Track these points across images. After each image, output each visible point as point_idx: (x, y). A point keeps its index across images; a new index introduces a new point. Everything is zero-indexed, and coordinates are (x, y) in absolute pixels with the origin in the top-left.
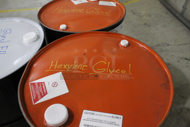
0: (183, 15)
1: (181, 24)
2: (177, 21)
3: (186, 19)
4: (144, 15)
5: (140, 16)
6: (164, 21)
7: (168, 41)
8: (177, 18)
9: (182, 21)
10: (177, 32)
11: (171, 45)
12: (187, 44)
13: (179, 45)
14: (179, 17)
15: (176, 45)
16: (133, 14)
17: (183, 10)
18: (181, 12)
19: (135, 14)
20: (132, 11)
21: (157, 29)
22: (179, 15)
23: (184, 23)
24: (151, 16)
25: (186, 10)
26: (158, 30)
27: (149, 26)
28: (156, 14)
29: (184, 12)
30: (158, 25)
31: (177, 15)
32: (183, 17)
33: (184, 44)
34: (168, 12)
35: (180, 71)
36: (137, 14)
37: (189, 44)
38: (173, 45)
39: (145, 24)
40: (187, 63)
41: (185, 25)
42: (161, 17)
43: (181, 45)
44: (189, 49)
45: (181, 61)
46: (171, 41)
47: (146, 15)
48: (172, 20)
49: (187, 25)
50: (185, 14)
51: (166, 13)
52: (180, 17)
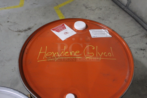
0: (128, 7)
1: (127, 15)
2: (124, 12)
3: (131, 11)
4: (96, 9)
5: (93, 10)
6: (114, 13)
7: (123, 34)
8: (123, 9)
9: (128, 12)
10: (127, 23)
11: (126, 37)
12: (137, 35)
13: (132, 36)
14: (124, 8)
15: (130, 36)
16: (86, 8)
17: (127, 3)
18: (126, 5)
19: (87, 8)
20: (84, 5)
21: (110, 22)
22: (124, 7)
23: (130, 14)
24: (101, 9)
25: (131, 3)
26: (112, 23)
27: (103, 20)
28: (105, 7)
29: (129, 5)
30: (110, 17)
31: (123, 7)
32: (128, 8)
33: (136, 35)
34: (114, 4)
35: (140, 62)
36: (89, 8)
37: (139, 34)
38: (127, 37)
39: (99, 18)
40: (143, 53)
41: (131, 16)
42: (110, 10)
43: (134, 36)
44: (140, 40)
45: (138, 52)
46: (125, 33)
47: (97, 8)
48: (119, 12)
49: (132, 16)
50: (130, 7)
51: (113, 5)
52: (126, 9)
